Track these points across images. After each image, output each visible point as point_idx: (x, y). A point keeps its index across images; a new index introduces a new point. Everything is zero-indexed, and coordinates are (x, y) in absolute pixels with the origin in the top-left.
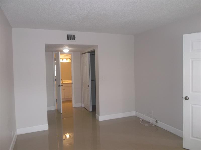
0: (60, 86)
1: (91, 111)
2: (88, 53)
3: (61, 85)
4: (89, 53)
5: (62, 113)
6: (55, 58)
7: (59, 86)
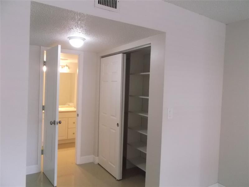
0: (55, 124)
1: (121, 179)
2: (121, 55)
3: (57, 120)
4: (124, 53)
5: (55, 185)
6: (45, 60)
7: (53, 123)
